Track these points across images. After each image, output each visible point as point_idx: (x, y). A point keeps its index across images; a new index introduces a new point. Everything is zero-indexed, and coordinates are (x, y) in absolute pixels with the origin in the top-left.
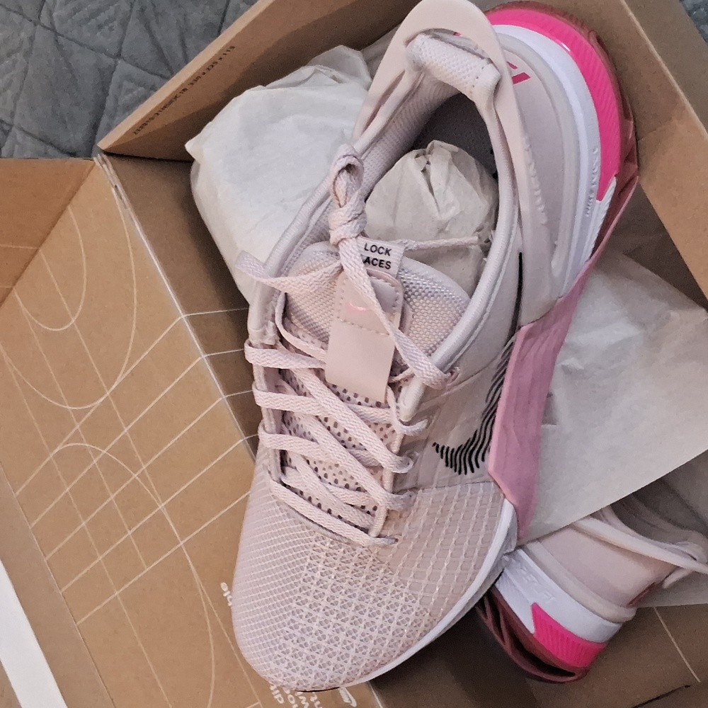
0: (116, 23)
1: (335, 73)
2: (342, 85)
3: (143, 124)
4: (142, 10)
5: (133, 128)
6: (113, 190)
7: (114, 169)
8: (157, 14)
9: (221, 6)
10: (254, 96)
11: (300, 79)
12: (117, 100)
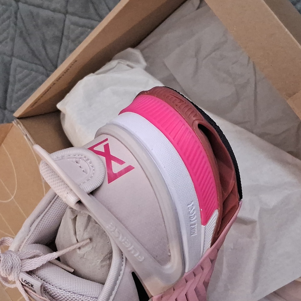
0: (8, 40)
1: (128, 63)
2: (134, 69)
3: (35, 102)
4: (21, 32)
5: (31, 105)
6: (25, 137)
7: (24, 125)
8: (29, 34)
9: (61, 27)
10: (89, 79)
11: (111, 67)
12: (14, 77)
